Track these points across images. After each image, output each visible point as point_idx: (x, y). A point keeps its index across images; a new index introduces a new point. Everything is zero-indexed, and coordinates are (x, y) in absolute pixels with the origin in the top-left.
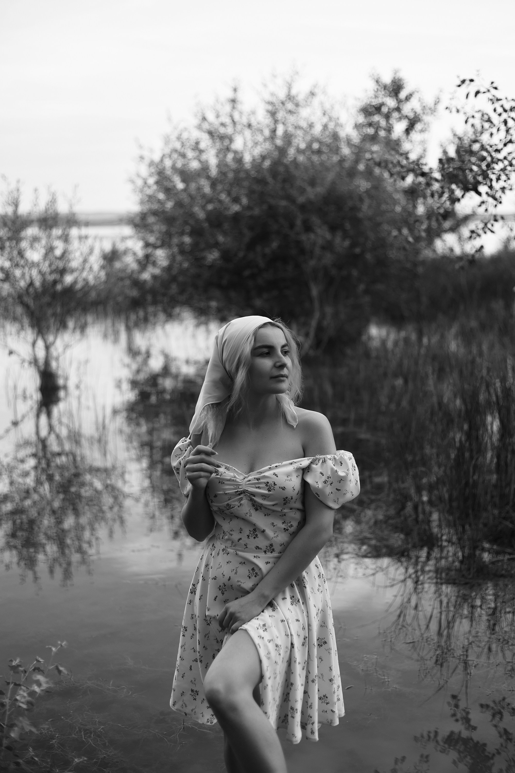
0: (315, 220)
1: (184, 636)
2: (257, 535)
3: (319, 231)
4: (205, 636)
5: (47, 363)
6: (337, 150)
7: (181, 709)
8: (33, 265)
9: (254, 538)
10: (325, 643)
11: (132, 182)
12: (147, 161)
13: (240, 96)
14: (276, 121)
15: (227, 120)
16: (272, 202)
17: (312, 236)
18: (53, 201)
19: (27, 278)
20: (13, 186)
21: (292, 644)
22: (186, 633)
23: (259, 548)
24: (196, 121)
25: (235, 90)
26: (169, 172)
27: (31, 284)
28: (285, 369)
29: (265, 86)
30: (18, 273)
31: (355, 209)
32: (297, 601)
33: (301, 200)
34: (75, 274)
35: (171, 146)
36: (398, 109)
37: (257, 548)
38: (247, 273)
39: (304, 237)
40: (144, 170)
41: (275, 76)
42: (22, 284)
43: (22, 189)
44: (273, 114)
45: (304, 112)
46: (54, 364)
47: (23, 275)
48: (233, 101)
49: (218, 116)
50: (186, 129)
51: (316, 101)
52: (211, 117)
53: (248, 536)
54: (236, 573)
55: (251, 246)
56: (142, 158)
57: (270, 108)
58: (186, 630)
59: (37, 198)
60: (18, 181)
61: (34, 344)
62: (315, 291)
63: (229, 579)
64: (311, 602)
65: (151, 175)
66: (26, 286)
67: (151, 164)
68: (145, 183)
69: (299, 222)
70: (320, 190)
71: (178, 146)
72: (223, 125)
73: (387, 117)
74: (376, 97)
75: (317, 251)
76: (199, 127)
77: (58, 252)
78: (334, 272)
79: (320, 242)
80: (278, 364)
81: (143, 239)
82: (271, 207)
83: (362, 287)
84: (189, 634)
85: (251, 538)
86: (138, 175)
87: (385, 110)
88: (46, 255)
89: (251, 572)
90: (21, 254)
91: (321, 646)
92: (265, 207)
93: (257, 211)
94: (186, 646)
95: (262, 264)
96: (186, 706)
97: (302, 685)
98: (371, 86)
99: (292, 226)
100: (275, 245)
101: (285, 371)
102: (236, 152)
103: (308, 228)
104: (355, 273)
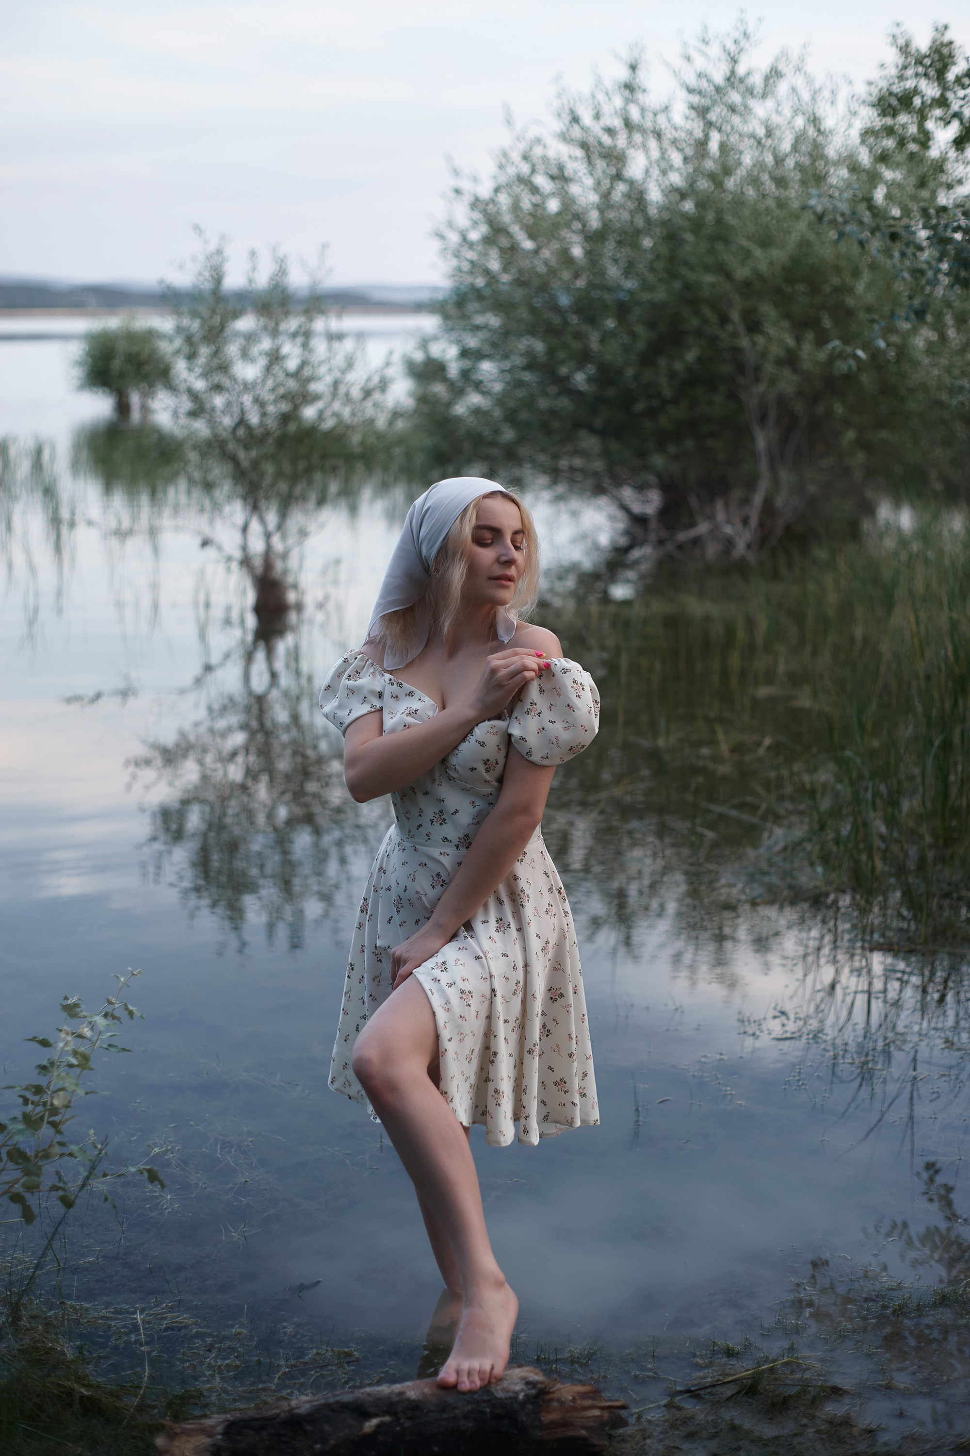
0: (768, 310)
1: (349, 977)
2: (444, 820)
3: (772, 331)
4: (374, 980)
5: (268, 564)
6: (819, 179)
7: (343, 1089)
8: (247, 387)
9: (441, 824)
10: (562, 995)
11: (441, 236)
12: (467, 199)
13: (643, 77)
14: (709, 124)
15: (617, 123)
16: (691, 277)
17: (760, 340)
18: (282, 271)
19: (236, 410)
20: (213, 247)
21: (493, 990)
22: (353, 973)
23: (448, 841)
24: (557, 126)
25: (633, 68)
26: (507, 218)
27: (242, 422)
28: (513, 567)
29: (688, 59)
30: (219, 401)
31: (845, 289)
32: (506, 926)
33: (742, 273)
34: (320, 405)
35: (511, 171)
36: (942, 102)
37: (445, 839)
38: (640, 406)
39: (744, 342)
40: (462, 215)
41: (705, 42)
42: (227, 421)
43: (228, 251)
44: (702, 112)
45: (761, 109)
46: (279, 566)
47: (229, 404)
48: (629, 87)
49: (597, 116)
50: (538, 141)
51: (783, 88)
52: (587, 119)
53: (432, 821)
54: (413, 880)
55: (648, 358)
56: (458, 191)
57: (696, 99)
58: (352, 969)
59: (254, 269)
60: (223, 237)
61: (245, 529)
62: (761, 442)
63: (405, 890)
64: (532, 930)
65: (475, 224)
66: (233, 425)
67: (476, 204)
68: (465, 239)
69: (735, 315)
70: (780, 255)
71: (525, 169)
72: (610, 131)
73: (922, 115)
74: (901, 78)
75: (769, 368)
76: (564, 137)
77: (292, 365)
78: (799, 407)
79: (776, 350)
80: (504, 559)
81: (458, 342)
82: (687, 286)
83: (851, 435)
84: (356, 975)
85: (437, 825)
86: (450, 224)
87: (917, 101)
88: (268, 369)
89: (436, 878)
90: (224, 368)
91: (556, 1000)
92: (677, 285)
93: (660, 295)
94: (351, 994)
95: (668, 392)
96: (350, 1085)
97: (511, 1055)
98: (892, 57)
99: (724, 320)
100: (691, 356)
101: (512, 571)
102: (631, 183)
103: (754, 326)
104: (839, 409)
